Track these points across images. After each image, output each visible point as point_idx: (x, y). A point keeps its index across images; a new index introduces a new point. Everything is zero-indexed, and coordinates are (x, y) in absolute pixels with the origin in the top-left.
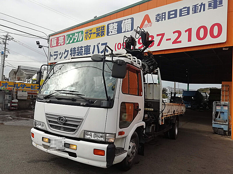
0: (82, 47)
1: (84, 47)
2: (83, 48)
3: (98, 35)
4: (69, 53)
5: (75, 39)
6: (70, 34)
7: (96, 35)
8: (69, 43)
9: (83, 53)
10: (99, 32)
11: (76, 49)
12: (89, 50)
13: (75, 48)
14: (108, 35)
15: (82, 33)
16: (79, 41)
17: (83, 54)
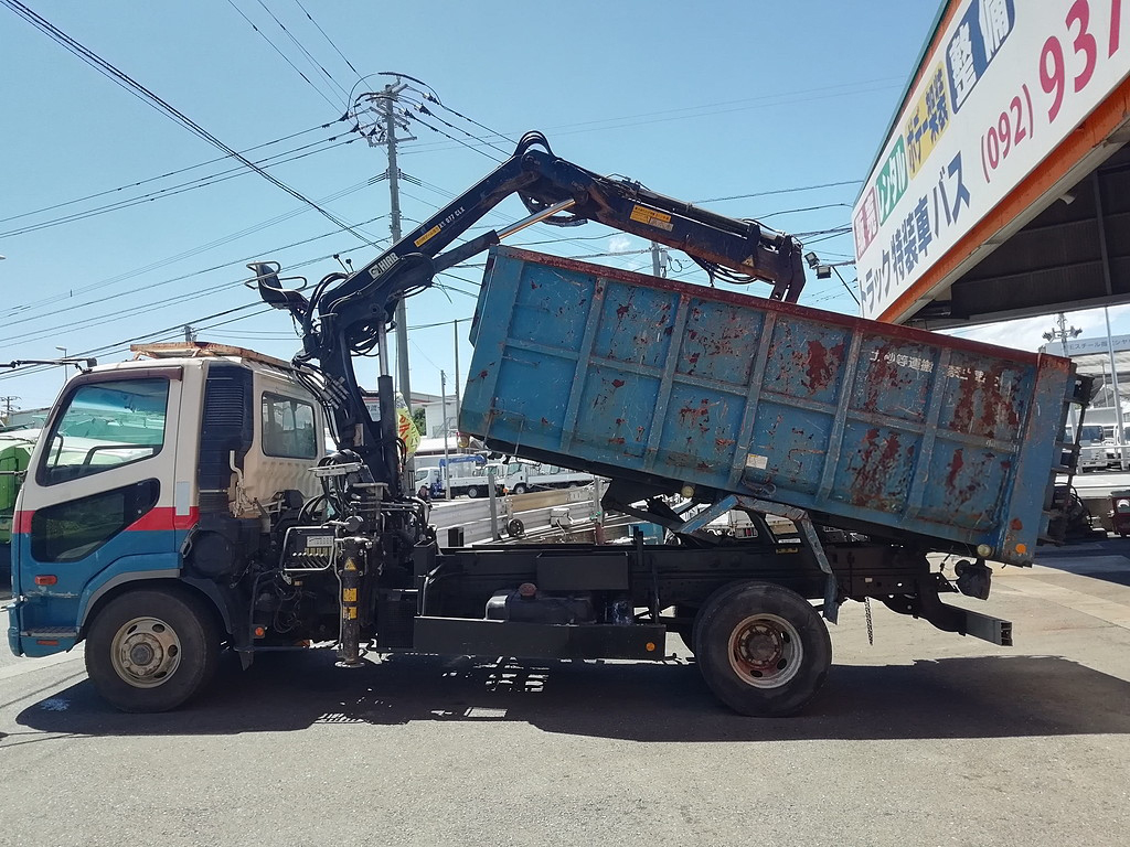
0: (911, 215)
1: (917, 211)
2: (914, 222)
3: (935, 129)
4: (892, 262)
5: (892, 187)
6: (880, 175)
7: (929, 131)
8: (885, 217)
9: (917, 245)
10: (933, 112)
11: (902, 235)
12: (927, 221)
13: (898, 231)
14: (956, 110)
15: (903, 151)
16: (903, 191)
17: (917, 252)
